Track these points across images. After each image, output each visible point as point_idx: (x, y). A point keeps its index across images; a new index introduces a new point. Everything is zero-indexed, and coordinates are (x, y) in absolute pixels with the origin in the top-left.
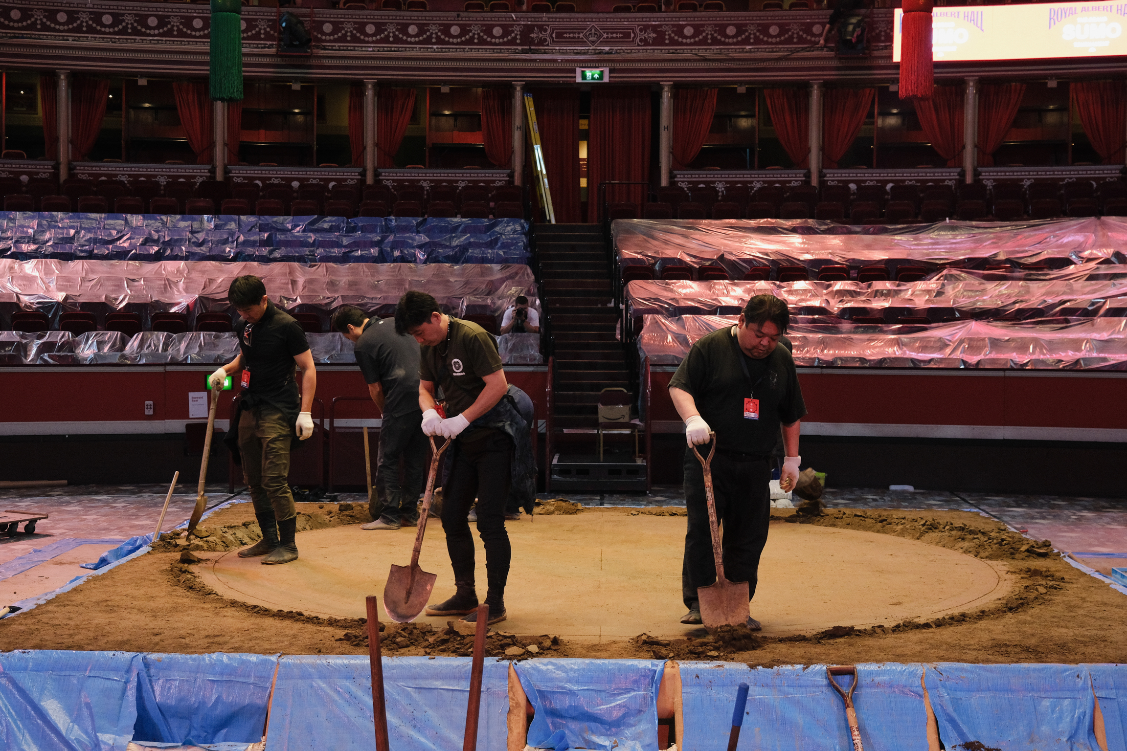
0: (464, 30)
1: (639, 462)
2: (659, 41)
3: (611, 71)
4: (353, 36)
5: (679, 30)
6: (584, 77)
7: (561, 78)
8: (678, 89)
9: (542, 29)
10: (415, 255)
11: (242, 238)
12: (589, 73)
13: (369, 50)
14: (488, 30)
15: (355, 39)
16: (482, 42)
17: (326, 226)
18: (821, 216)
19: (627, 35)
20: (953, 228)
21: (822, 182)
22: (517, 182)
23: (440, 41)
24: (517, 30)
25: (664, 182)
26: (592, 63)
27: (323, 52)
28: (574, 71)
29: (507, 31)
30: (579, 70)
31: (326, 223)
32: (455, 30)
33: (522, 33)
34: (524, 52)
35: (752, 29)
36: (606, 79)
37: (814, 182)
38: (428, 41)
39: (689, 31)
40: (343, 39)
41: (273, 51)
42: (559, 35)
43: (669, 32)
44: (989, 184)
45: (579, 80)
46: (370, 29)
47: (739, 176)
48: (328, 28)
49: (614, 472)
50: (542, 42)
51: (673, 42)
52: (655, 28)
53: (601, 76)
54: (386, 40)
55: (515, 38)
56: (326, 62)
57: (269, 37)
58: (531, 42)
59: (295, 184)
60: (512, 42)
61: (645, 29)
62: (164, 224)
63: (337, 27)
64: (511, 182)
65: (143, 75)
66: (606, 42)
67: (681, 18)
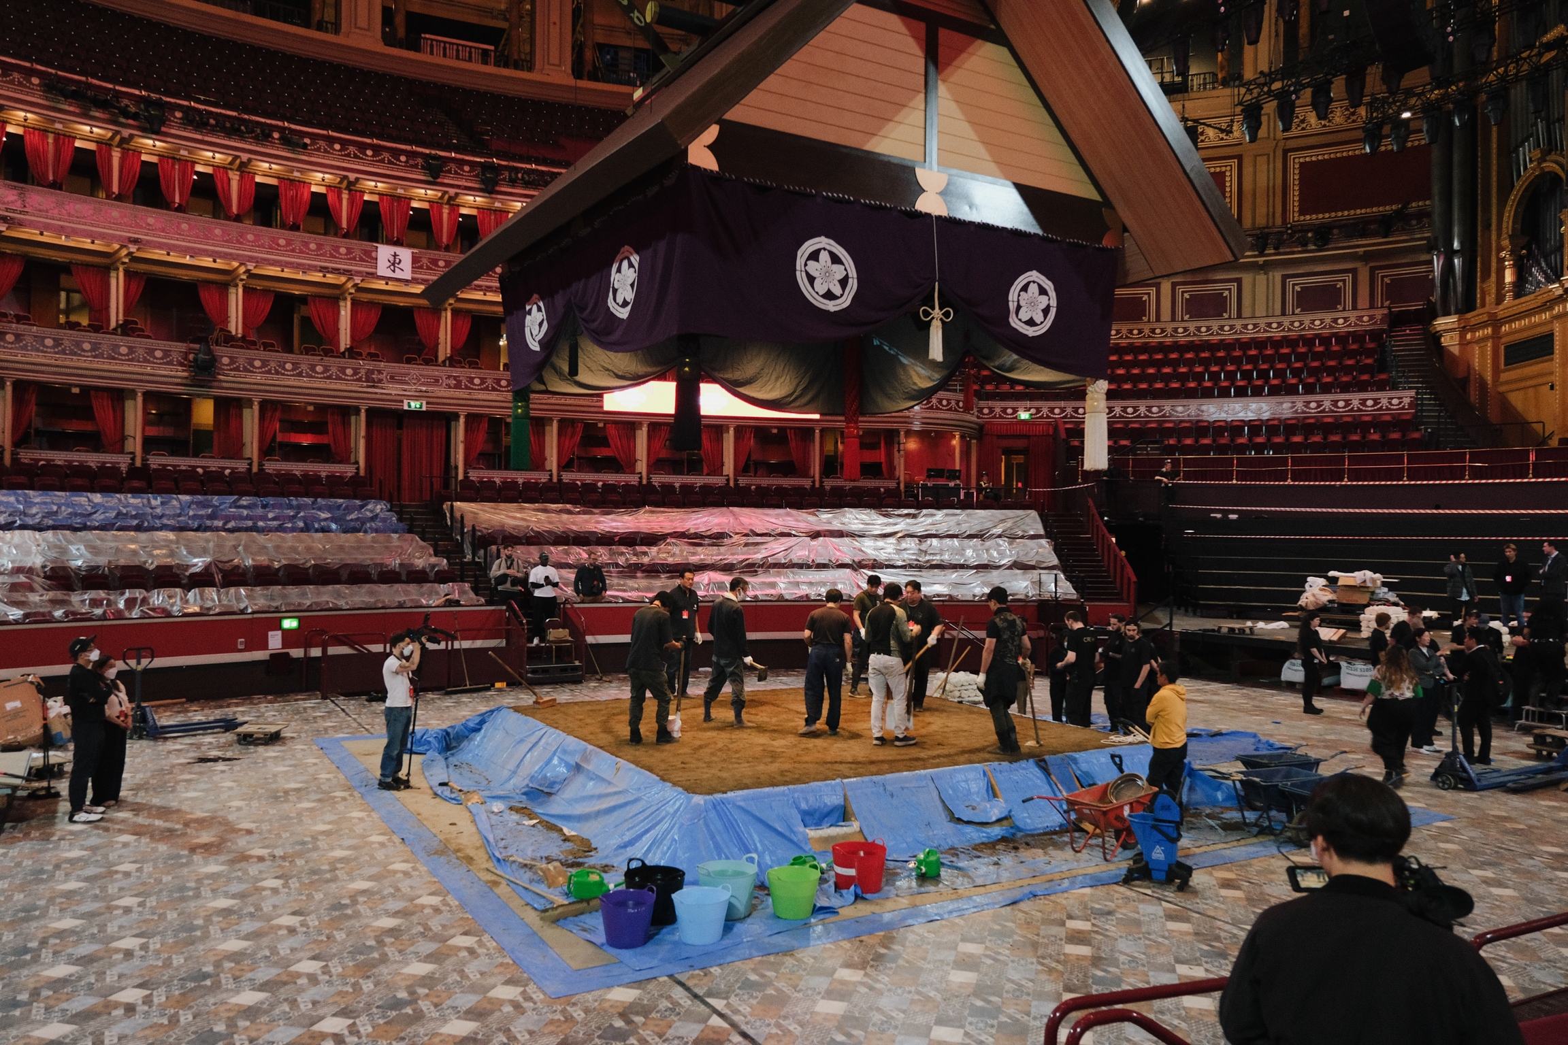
0: (326, 369)
1: (577, 663)
2: (458, 386)
3: (427, 404)
4: (244, 367)
5: (471, 380)
6: (409, 406)
7: (393, 406)
8: (469, 417)
9: (380, 372)
10: (329, 527)
11: (191, 513)
12: (412, 404)
13: (258, 378)
14: (343, 370)
15: (246, 370)
16: (339, 378)
18: (574, 502)
19: (437, 381)
20: (653, 512)
21: (560, 480)
22: (362, 473)
23: (309, 376)
24: (363, 372)
25: (461, 477)
26: (416, 398)
27: (221, 377)
28: (403, 402)
29: (356, 372)
30: (406, 402)
32: (319, 369)
33: (366, 374)
34: (368, 387)
36: (424, 409)
37: (555, 480)
38: (300, 374)
39: (477, 381)
40: (237, 369)
41: (185, 374)
42: (392, 378)
43: (464, 381)
45: (406, 408)
46: (257, 363)
47: (510, 475)
48: (225, 360)
49: (564, 670)
50: (380, 381)
51: (467, 388)
52: (455, 378)
53: (421, 406)
54: (269, 372)
55: (361, 377)
56: (225, 385)
57: (181, 364)
58: (373, 381)
60: (359, 380)
61: (449, 377)
62: (120, 500)
63: (233, 360)
64: (357, 473)
65: (76, 386)
66: (423, 384)
67: (472, 373)
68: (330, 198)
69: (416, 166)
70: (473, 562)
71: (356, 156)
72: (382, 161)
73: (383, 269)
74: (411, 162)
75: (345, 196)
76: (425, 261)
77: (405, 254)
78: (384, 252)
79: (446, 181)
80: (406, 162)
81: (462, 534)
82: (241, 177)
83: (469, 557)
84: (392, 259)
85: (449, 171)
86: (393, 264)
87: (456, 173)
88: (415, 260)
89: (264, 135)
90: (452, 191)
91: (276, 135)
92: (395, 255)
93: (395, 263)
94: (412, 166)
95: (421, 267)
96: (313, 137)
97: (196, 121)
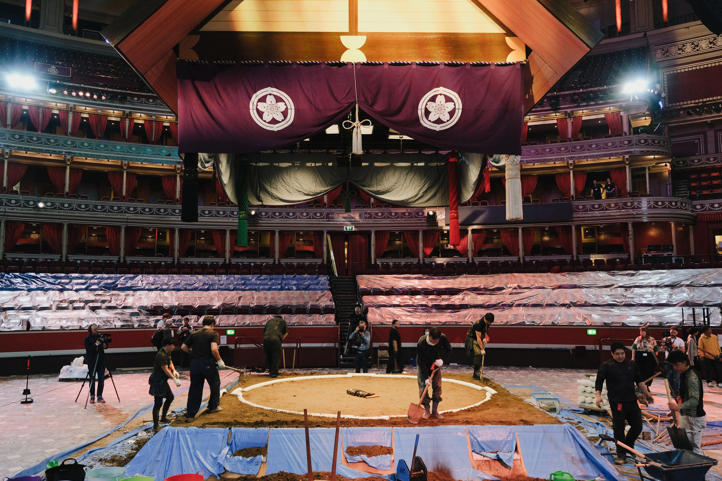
0: (308, 214)
2: (370, 217)
3: (355, 227)
4: (272, 216)
5: (377, 214)
6: (346, 229)
7: (339, 229)
8: (376, 232)
9: (332, 214)
10: (292, 288)
11: (235, 283)
12: (348, 228)
13: (277, 221)
14: (315, 214)
15: (272, 217)
16: (313, 218)
17: (263, 278)
18: (424, 274)
20: (466, 277)
21: (424, 262)
22: (325, 263)
23: (300, 218)
24: (325, 214)
25: (373, 263)
26: (349, 225)
27: (261, 222)
28: (343, 227)
29: (321, 214)
30: (345, 227)
31: (263, 277)
32: (305, 214)
33: (326, 215)
34: (327, 221)
35: (400, 214)
36: (354, 229)
37: (421, 262)
38: (296, 218)
39: (380, 214)
40: (268, 217)
42: (338, 216)
43: (373, 215)
44: (477, 263)
45: (345, 230)
46: (277, 214)
47: (397, 260)
48: (263, 214)
50: (333, 218)
51: (375, 218)
52: (369, 213)
53: (352, 229)
54: (282, 217)
55: (324, 217)
56: (263, 225)
58: (329, 218)
59: (252, 264)
60: (323, 218)
61: (366, 213)
62: (209, 278)
63: (266, 214)
64: (323, 263)
65: (203, 229)
66: (353, 218)
67: (374, 210)
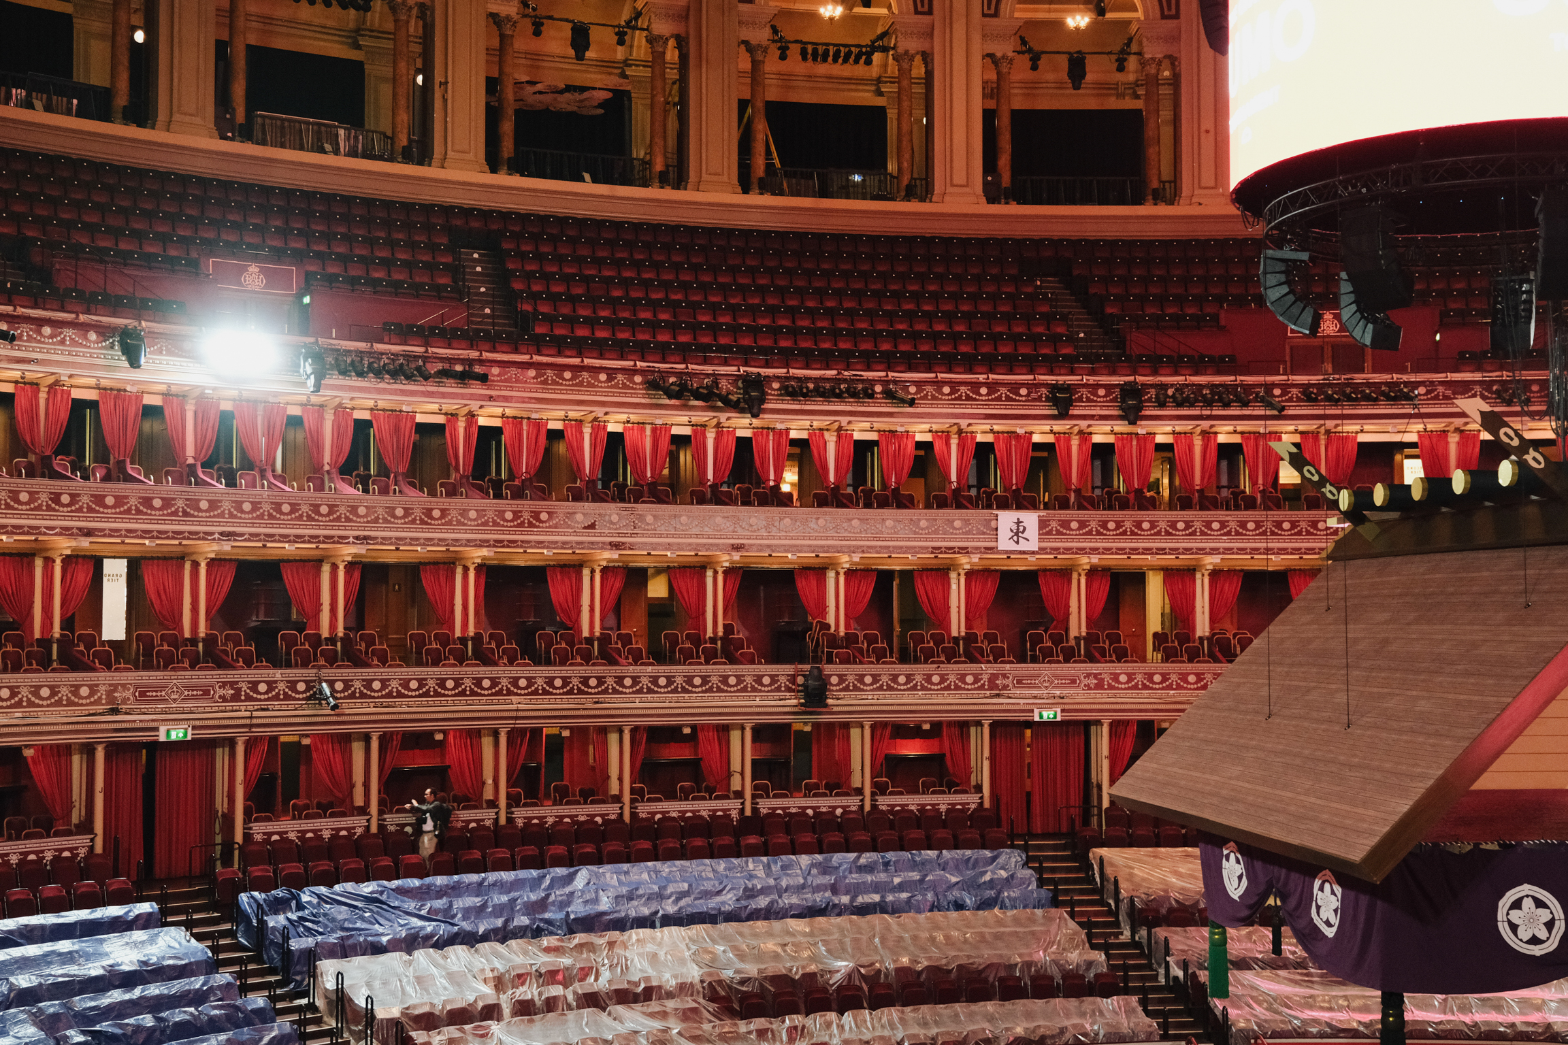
0: (943, 679)
2: (1100, 686)
3: (1063, 711)
4: (854, 685)
5: (1115, 677)
6: (1041, 717)
7: (1022, 717)
8: (1114, 725)
9: (1005, 676)
10: (963, 898)
12: (1045, 714)
13: (870, 698)
14: (962, 678)
15: (856, 689)
16: (958, 689)
17: (866, 863)
19: (1074, 682)
22: (987, 805)
23: (923, 688)
24: (985, 678)
25: (1105, 797)
26: (1049, 706)
28: (1032, 711)
29: (977, 679)
30: (1036, 711)
31: (865, 860)
32: (936, 679)
33: (989, 680)
34: (992, 697)
35: (1174, 677)
36: (1059, 719)
38: (914, 688)
39: (1123, 678)
40: (847, 690)
42: (1019, 682)
43: (1107, 679)
45: (1037, 719)
46: (868, 679)
48: (834, 680)
50: (1005, 687)
51: (1111, 687)
52: (1096, 676)
53: (1055, 717)
54: (881, 689)
55: (983, 685)
56: (835, 709)
57: (789, 690)
58: (996, 687)
60: (982, 688)
61: (1088, 676)
63: (842, 678)
64: (981, 804)
65: (687, 726)
66: (1055, 687)
67: (1118, 668)
68: (937, 446)
69: (1039, 399)
70: (1134, 944)
71: (968, 398)
72: (999, 399)
73: (1005, 542)
74: (1034, 395)
75: (954, 442)
76: (1054, 524)
77: (1031, 519)
78: (1006, 519)
79: (1076, 412)
80: (1028, 395)
81: (1117, 901)
82: (839, 437)
83: (1126, 935)
84: (1014, 527)
85: (1080, 399)
86: (1017, 534)
87: (1089, 400)
88: (1043, 524)
89: (865, 393)
90: (1083, 424)
91: (878, 388)
92: (1018, 522)
93: (1018, 532)
94: (1034, 400)
95: (1049, 533)
96: (919, 384)
97: (795, 391)
